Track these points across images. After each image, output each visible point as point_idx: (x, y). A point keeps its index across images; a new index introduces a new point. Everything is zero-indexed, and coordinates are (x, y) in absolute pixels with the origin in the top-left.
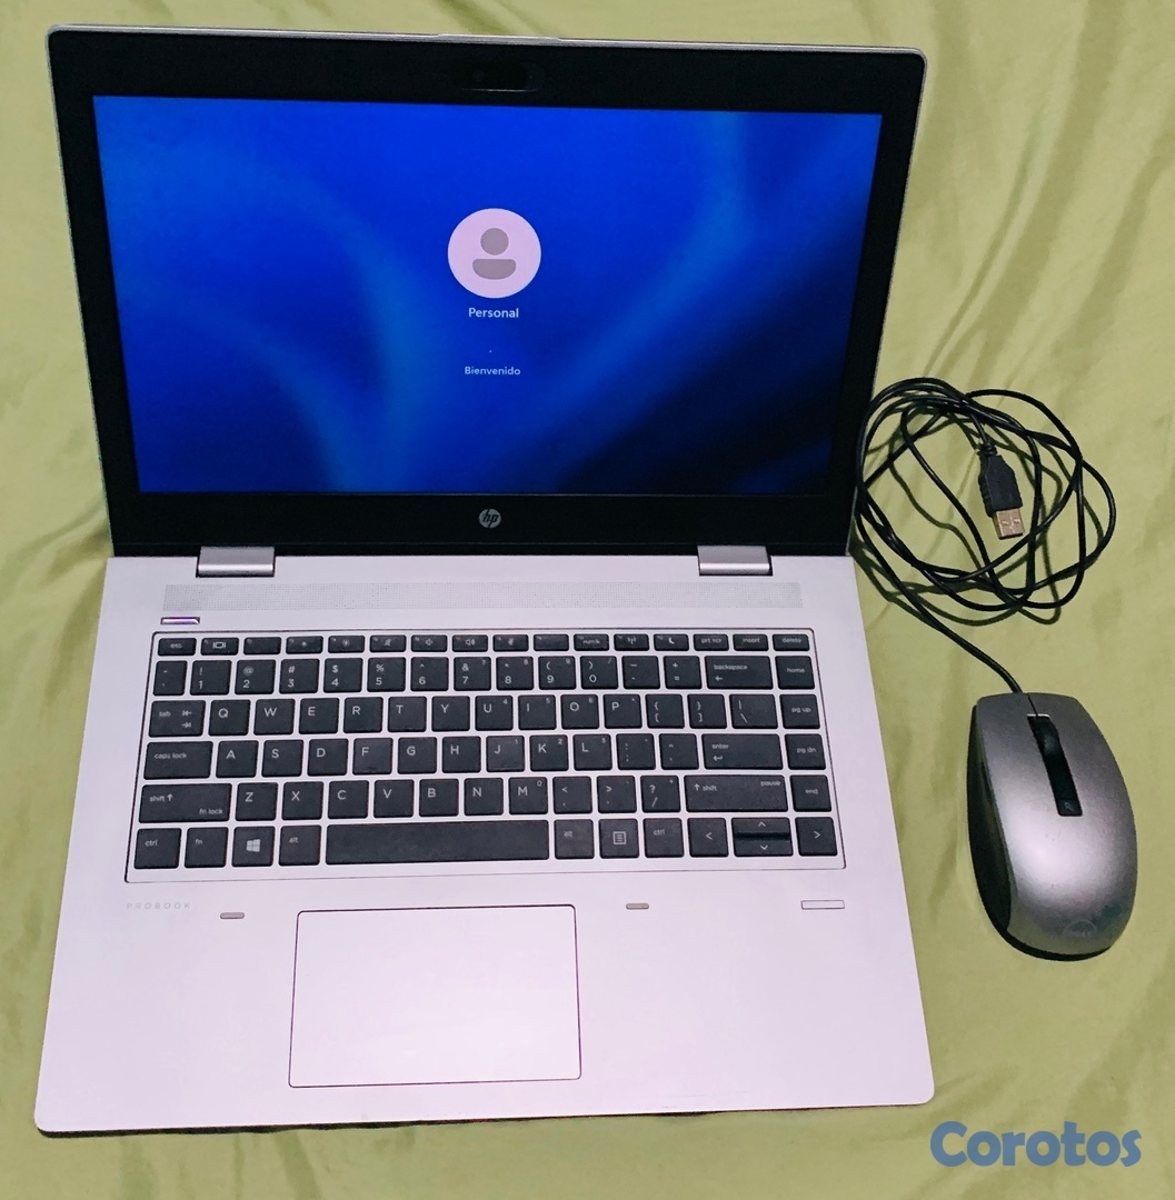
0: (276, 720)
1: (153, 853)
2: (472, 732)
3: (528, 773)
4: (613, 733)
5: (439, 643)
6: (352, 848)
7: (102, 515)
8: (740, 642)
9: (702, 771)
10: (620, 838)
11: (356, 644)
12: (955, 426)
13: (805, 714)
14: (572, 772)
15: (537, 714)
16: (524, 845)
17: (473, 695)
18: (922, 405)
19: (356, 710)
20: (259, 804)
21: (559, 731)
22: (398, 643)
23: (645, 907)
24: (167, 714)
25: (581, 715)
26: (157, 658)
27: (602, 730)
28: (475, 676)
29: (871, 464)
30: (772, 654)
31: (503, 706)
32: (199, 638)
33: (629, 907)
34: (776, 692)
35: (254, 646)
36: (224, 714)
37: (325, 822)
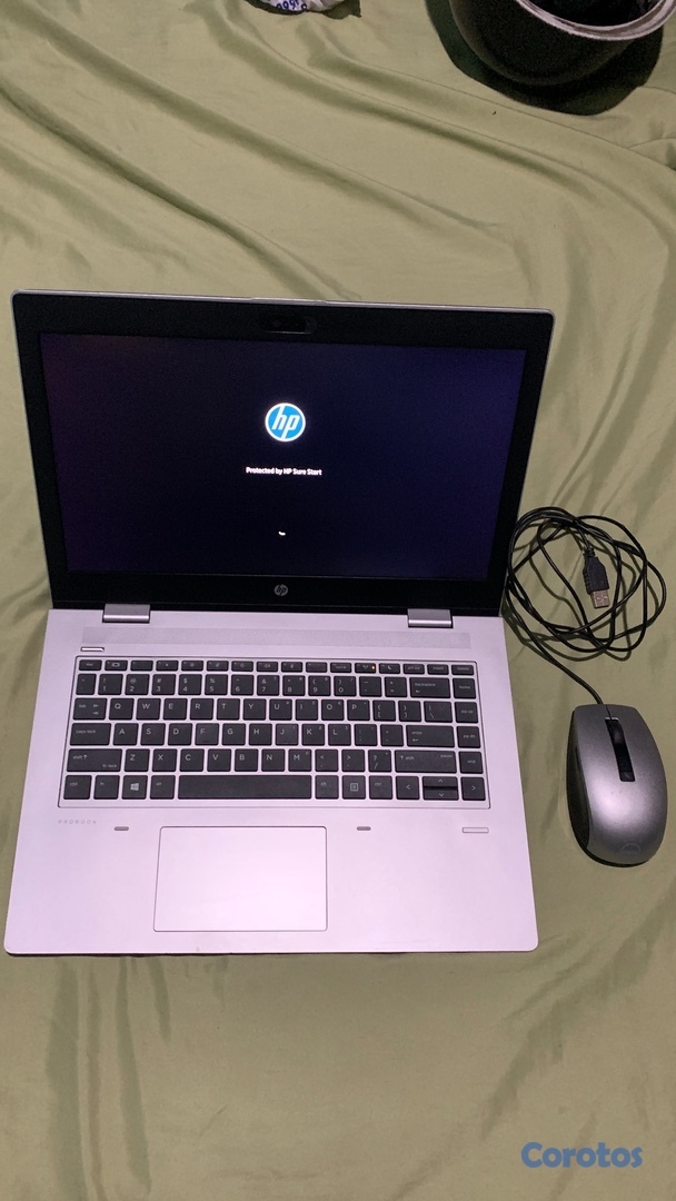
0: (149, 711)
1: (75, 790)
2: (267, 721)
3: (300, 746)
4: (353, 723)
5: (248, 666)
6: (195, 789)
7: (46, 584)
8: (432, 669)
9: (405, 747)
10: (354, 787)
11: (198, 666)
12: (570, 535)
13: (469, 713)
14: (327, 747)
15: (307, 711)
16: (298, 790)
17: (268, 698)
18: (549, 524)
19: (198, 706)
20: (138, 761)
21: (320, 721)
22: (224, 666)
23: (368, 829)
24: (84, 706)
25: (333, 711)
26: (79, 672)
27: (346, 721)
28: (269, 686)
29: (517, 557)
30: (451, 677)
31: (286, 705)
32: (104, 660)
33: (359, 829)
34: (452, 700)
35: (137, 665)
36: (118, 707)
37: (178, 774)
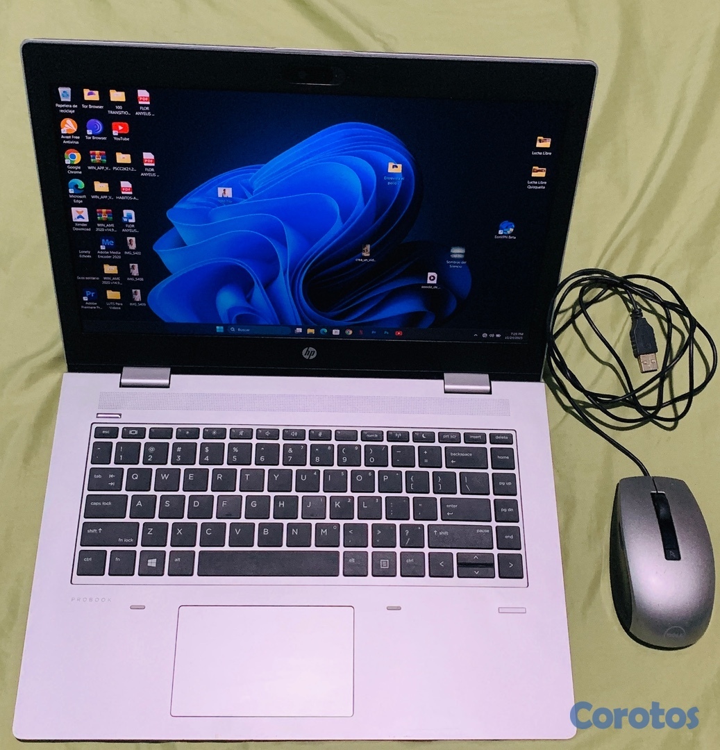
0: (169, 482)
1: (89, 566)
2: (293, 493)
3: (328, 520)
4: (384, 496)
5: (274, 434)
6: (215, 566)
7: (60, 347)
8: (469, 438)
9: (439, 522)
10: (384, 564)
11: (221, 433)
12: (617, 296)
13: (508, 486)
14: (356, 520)
15: (334, 484)
16: (325, 567)
17: (294, 469)
18: (595, 283)
19: (220, 477)
20: (156, 536)
21: (349, 493)
22: (248, 434)
23: (399, 608)
24: (99, 476)
25: (363, 483)
26: (94, 440)
27: (376, 493)
28: (297, 456)
29: (560, 320)
30: (488, 446)
31: (313, 476)
32: (121, 427)
33: (389, 609)
34: (490, 471)
35: (155, 433)
36: (135, 477)
37: (197, 549)
